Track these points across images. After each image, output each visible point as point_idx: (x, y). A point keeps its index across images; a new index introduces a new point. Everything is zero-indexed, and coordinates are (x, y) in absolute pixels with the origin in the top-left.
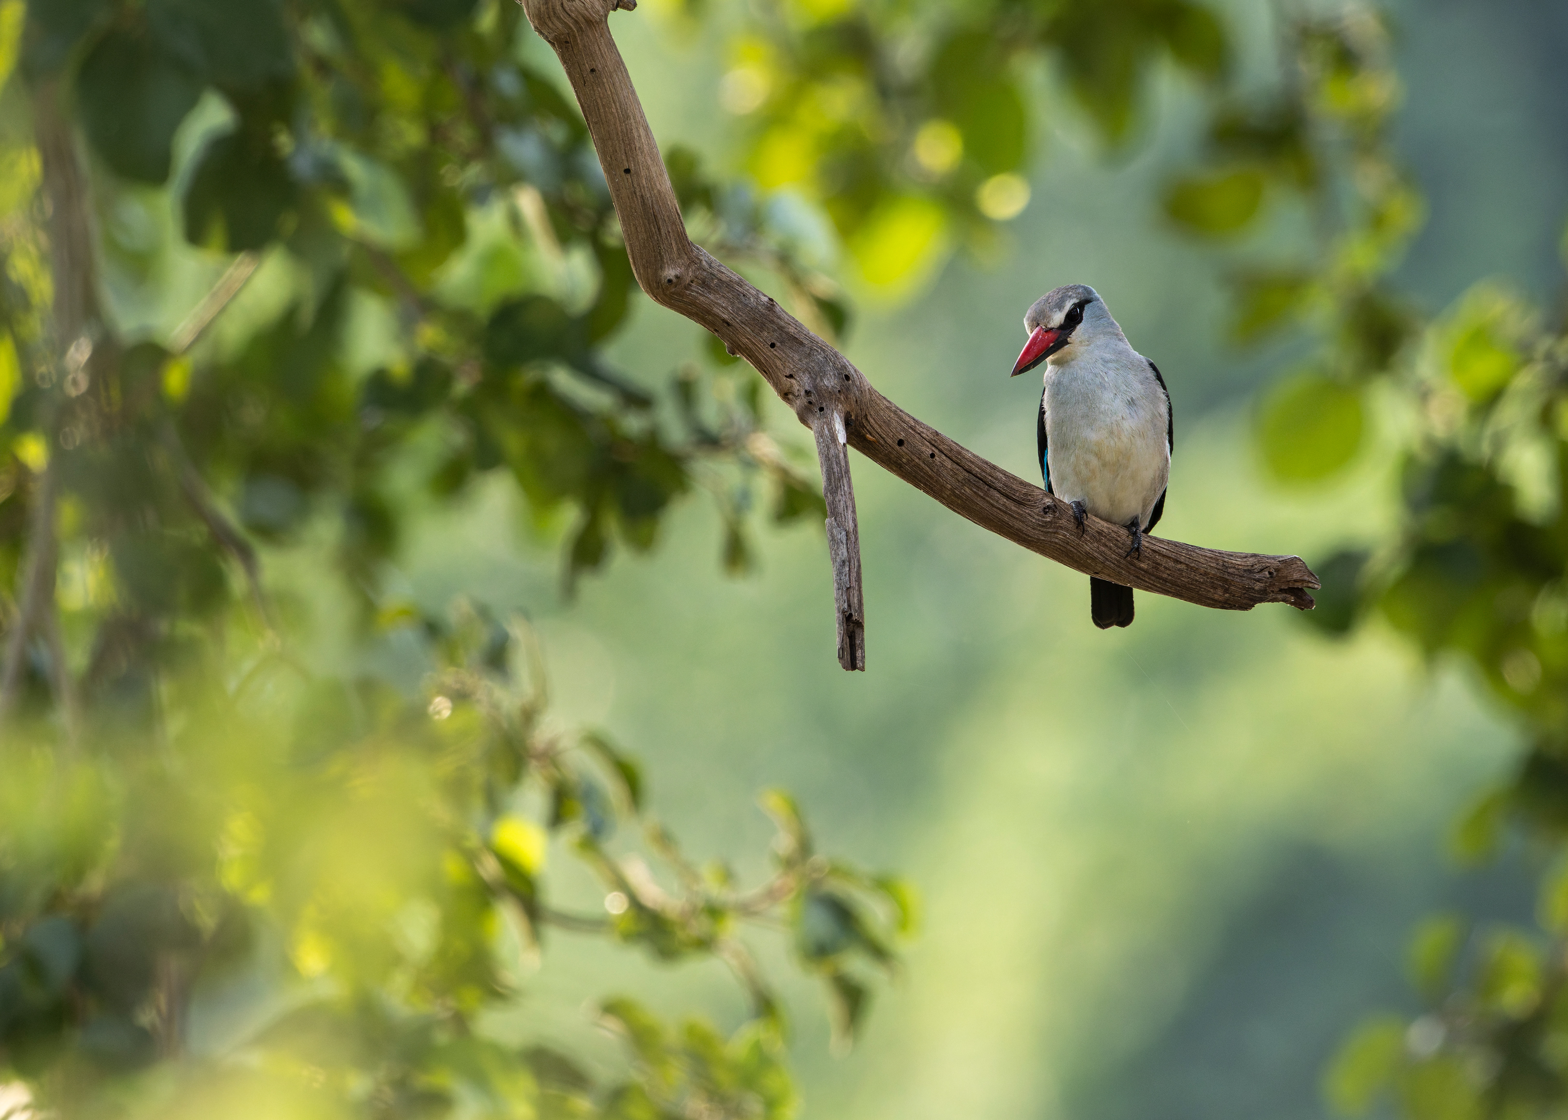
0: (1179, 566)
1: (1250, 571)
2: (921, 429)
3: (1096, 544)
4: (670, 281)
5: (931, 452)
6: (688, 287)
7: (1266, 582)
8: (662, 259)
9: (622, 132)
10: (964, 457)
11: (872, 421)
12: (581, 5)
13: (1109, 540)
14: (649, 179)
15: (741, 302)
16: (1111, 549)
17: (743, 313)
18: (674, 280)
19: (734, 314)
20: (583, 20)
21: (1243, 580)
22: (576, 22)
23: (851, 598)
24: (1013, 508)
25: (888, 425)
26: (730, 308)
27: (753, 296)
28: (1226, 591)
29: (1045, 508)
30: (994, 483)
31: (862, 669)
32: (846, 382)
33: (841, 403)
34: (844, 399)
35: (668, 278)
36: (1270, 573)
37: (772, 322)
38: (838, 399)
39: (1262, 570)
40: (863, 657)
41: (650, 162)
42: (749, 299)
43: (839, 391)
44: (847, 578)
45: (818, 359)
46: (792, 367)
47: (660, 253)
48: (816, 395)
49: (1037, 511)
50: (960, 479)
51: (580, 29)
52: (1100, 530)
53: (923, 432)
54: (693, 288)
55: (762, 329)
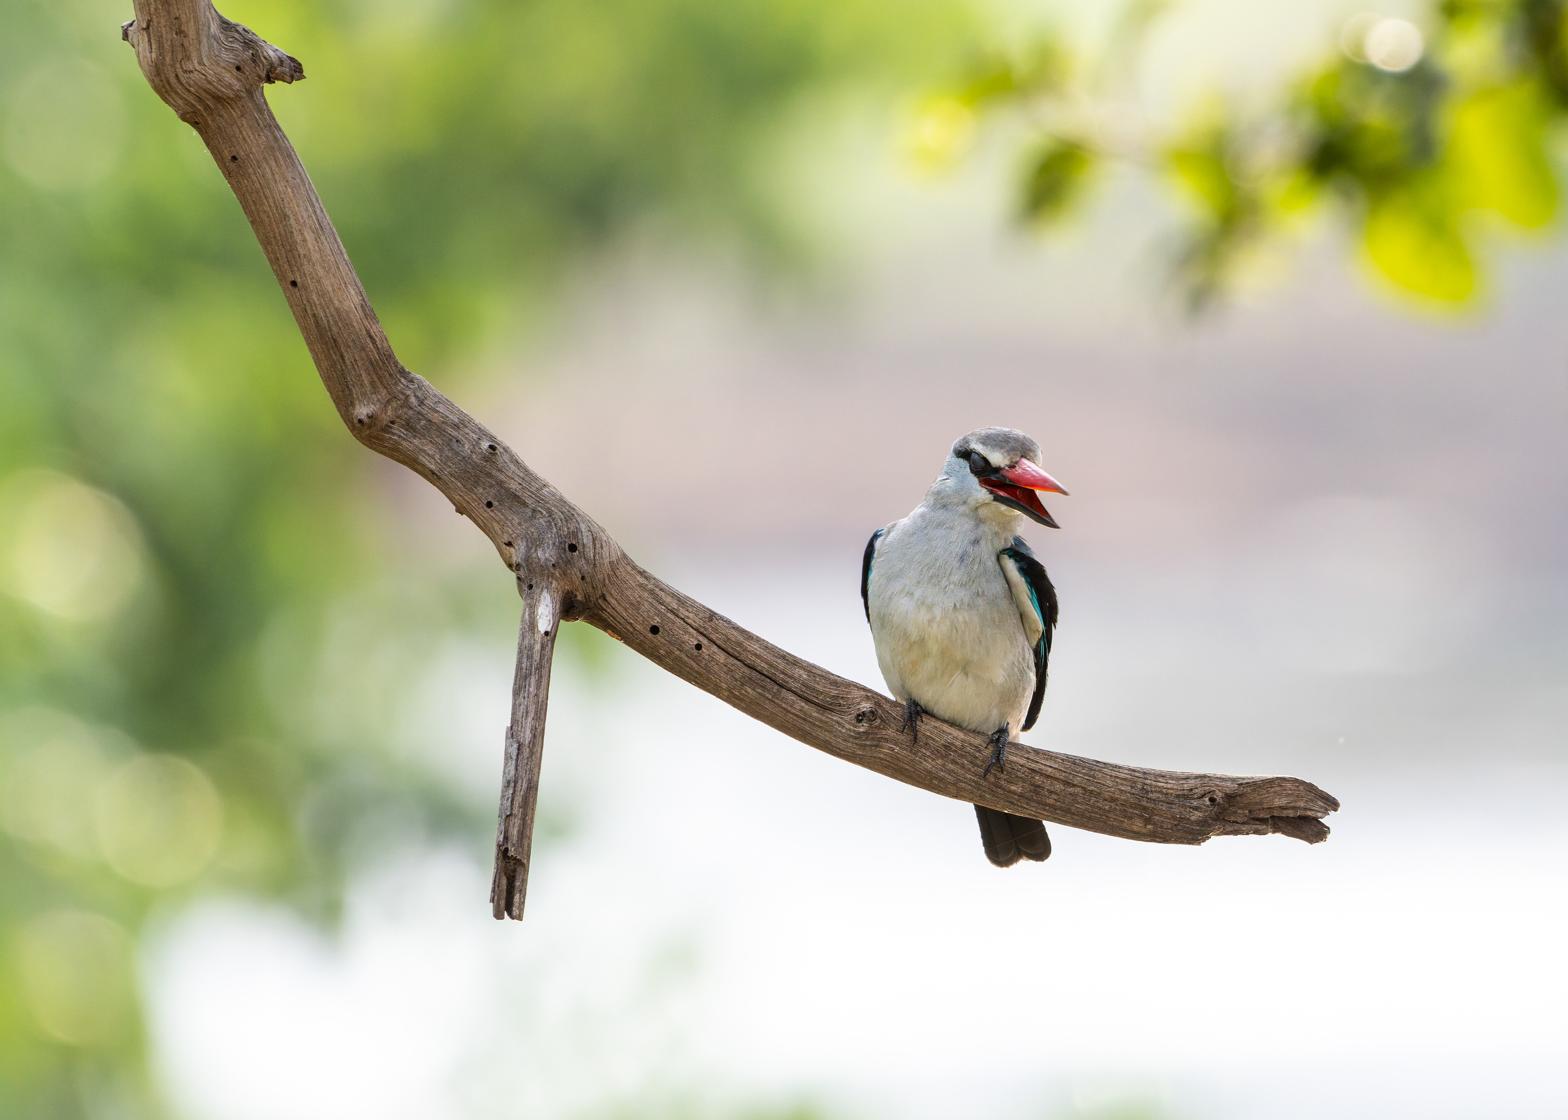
0: (1071, 790)
1: (1186, 797)
2: (687, 614)
3: (940, 761)
4: (360, 421)
5: (696, 643)
6: (386, 429)
7: (1205, 811)
8: (351, 394)
9: (280, 235)
10: (745, 650)
11: (613, 601)
12: (201, 78)
13: (961, 755)
14: (322, 294)
15: (452, 449)
16: (964, 768)
17: (452, 463)
18: (366, 420)
19: (442, 464)
20: (208, 96)
21: (1171, 808)
22: (200, 100)
23: (511, 829)
24: (815, 714)
25: (638, 609)
26: (437, 457)
27: (469, 441)
28: (1148, 821)
29: (859, 715)
30: (787, 683)
31: (520, 918)
32: (568, 553)
33: (556, 580)
34: (560, 574)
35: (359, 417)
36: (1212, 800)
37: (489, 475)
38: (553, 576)
39: (1203, 796)
40: (522, 903)
41: (321, 272)
42: (463, 445)
43: (554, 565)
44: (509, 803)
45: (540, 523)
46: (511, 532)
47: (348, 387)
48: (526, 569)
49: (848, 718)
50: (737, 676)
51: (207, 107)
52: (949, 743)
53: (689, 618)
54: (393, 431)
55: (477, 483)
